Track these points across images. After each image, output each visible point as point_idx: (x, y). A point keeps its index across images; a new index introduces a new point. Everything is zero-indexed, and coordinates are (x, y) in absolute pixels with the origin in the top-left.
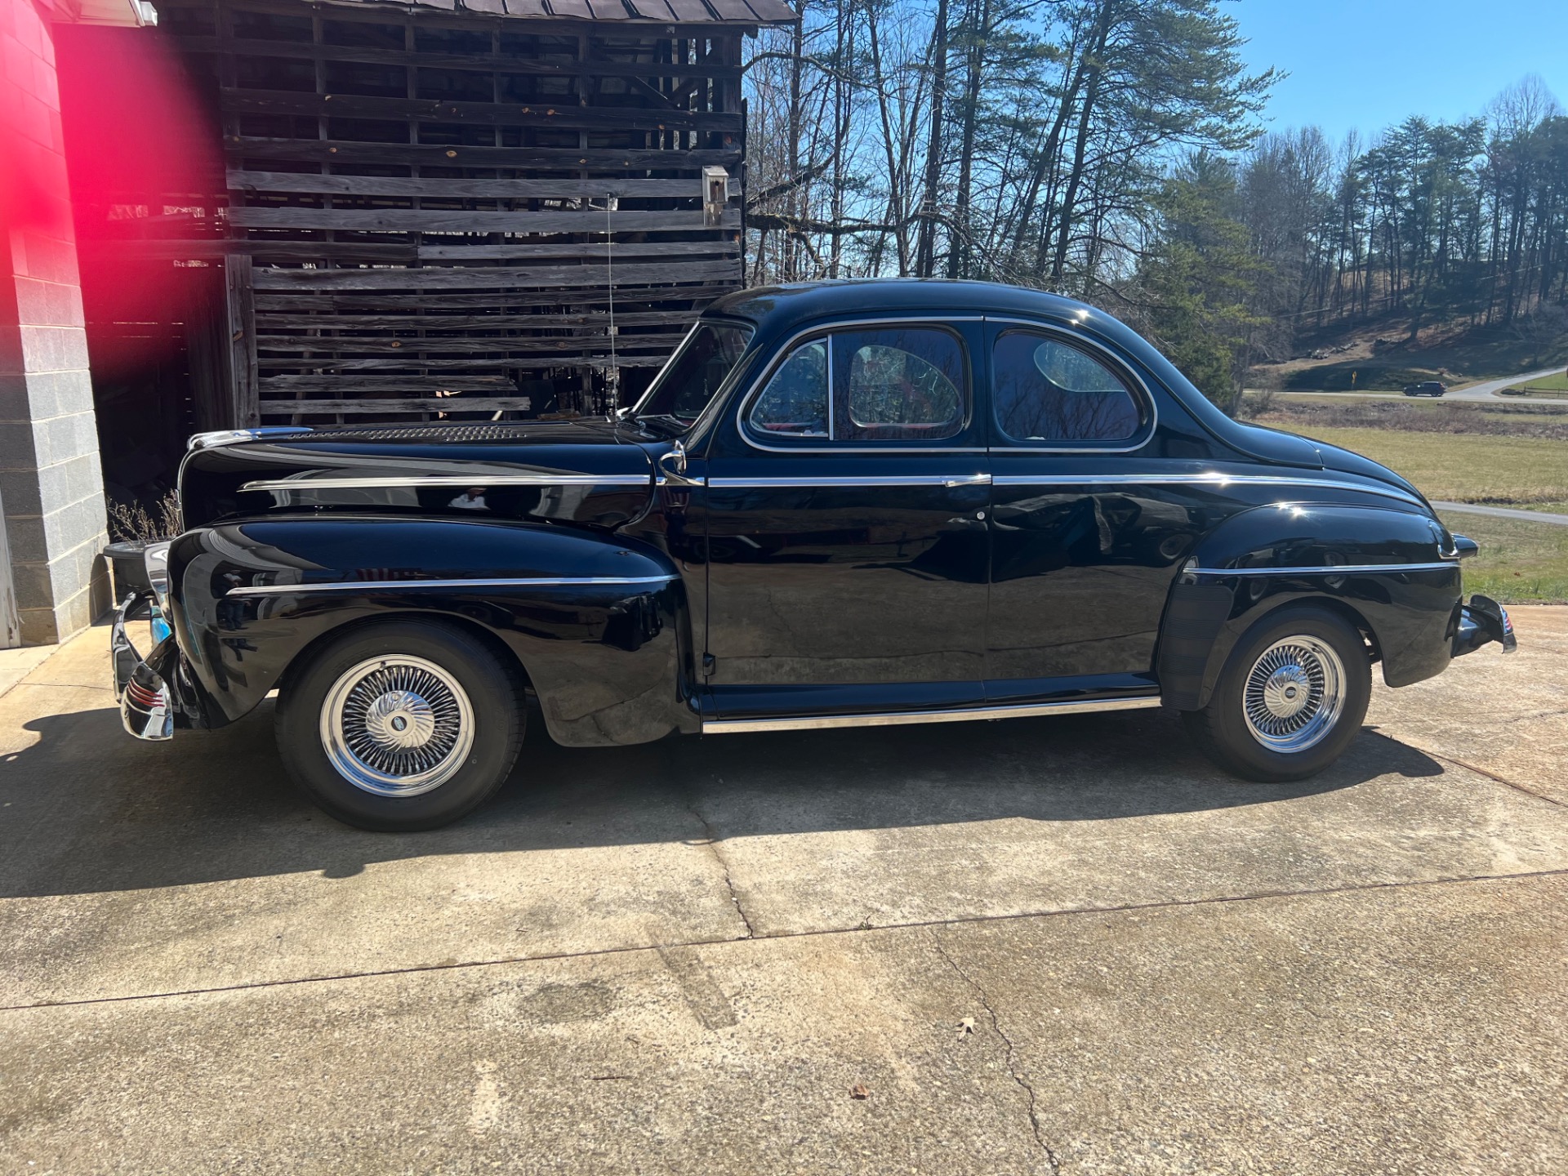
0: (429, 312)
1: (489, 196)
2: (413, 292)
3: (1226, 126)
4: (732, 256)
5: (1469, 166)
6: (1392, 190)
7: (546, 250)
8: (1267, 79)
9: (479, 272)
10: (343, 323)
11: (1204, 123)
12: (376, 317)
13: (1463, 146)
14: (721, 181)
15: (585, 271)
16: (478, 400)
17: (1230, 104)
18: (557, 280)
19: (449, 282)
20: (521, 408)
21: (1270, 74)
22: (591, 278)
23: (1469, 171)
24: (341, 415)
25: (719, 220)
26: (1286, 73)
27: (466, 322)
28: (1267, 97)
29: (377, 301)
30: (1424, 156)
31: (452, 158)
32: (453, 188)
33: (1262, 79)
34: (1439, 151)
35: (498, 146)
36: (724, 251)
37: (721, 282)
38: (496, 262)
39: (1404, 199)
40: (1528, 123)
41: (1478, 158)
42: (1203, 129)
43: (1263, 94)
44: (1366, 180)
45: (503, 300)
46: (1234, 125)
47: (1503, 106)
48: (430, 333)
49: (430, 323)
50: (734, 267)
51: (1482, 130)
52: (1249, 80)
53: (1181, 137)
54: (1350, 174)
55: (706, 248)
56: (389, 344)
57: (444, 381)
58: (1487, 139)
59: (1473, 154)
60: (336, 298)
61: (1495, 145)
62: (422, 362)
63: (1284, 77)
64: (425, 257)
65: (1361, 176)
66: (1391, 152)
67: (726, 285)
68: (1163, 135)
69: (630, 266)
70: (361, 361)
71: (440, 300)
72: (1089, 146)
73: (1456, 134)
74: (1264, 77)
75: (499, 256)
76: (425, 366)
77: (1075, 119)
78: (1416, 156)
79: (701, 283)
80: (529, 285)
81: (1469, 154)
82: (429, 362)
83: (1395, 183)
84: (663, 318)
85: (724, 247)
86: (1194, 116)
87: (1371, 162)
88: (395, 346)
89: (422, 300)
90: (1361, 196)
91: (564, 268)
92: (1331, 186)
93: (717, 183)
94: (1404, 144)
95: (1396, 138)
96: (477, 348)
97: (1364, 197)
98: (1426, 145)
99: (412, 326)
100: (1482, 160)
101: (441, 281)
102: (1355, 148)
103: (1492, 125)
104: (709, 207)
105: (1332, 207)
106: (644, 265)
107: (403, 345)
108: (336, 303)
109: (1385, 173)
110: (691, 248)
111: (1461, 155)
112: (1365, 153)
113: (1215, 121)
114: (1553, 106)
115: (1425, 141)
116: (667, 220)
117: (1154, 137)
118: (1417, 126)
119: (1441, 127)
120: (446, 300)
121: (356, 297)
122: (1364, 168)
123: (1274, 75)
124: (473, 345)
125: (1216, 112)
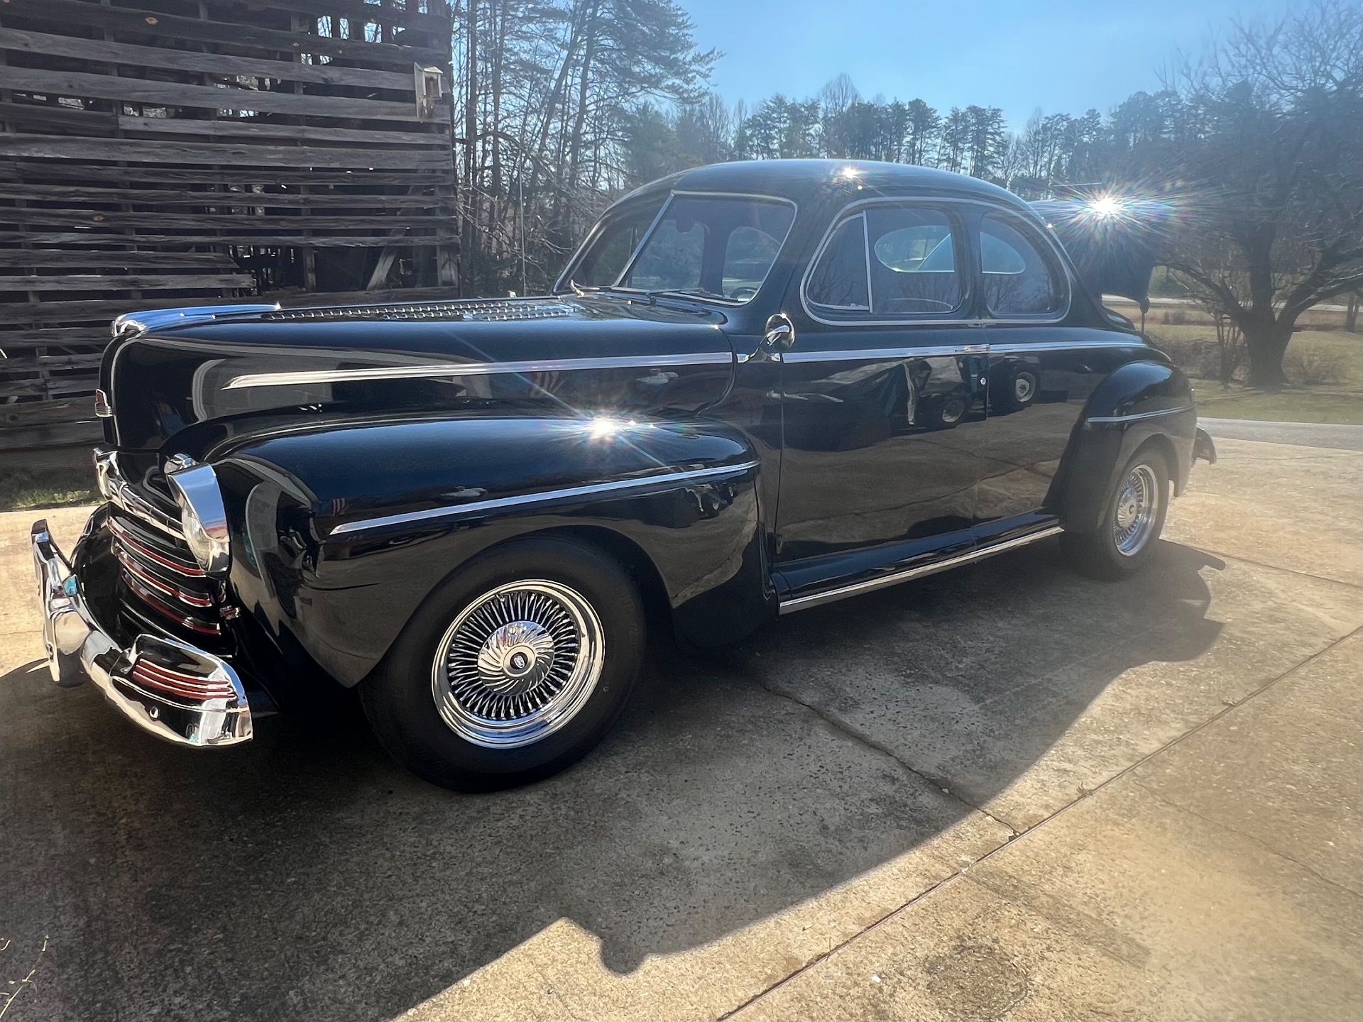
0: (134, 185)
1: (197, 69)
2: (115, 163)
3: (685, 86)
4: (443, 147)
5: (812, 132)
6: (767, 143)
7: (261, 129)
8: (711, 56)
9: (189, 147)
10: (32, 192)
11: (670, 83)
12: (72, 189)
13: (807, 118)
14: (435, 77)
15: (303, 152)
16: (196, 277)
17: (686, 72)
18: (276, 160)
19: (158, 155)
20: (244, 285)
21: (712, 52)
22: (310, 160)
23: (811, 135)
24: (35, 292)
25: (431, 114)
26: (723, 53)
27: (179, 197)
28: (712, 68)
29: (73, 171)
30: (785, 122)
31: (153, 25)
32: (155, 57)
33: (708, 55)
34: (794, 120)
35: (203, 17)
36: (437, 142)
37: (434, 171)
38: (206, 138)
39: (775, 150)
40: (843, 106)
41: (817, 126)
42: (667, 87)
43: (709, 66)
44: (752, 135)
45: (218, 177)
46: (691, 87)
47: (828, 94)
48: (137, 208)
49: (138, 197)
50: (446, 158)
51: (817, 108)
52: (699, 55)
53: (655, 91)
54: (741, 132)
55: (419, 138)
56: (90, 218)
57: (157, 258)
58: (821, 115)
59: (813, 123)
60: (21, 165)
61: (825, 119)
62: (130, 238)
63: (722, 56)
64: (128, 127)
65: (748, 132)
66: (767, 117)
67: (439, 174)
68: (642, 88)
69: (349, 150)
70: (57, 234)
71: (148, 174)
72: (588, 93)
73: (803, 109)
74: (709, 54)
75: (212, 132)
76: (133, 241)
77: (579, 70)
78: (780, 122)
79: (415, 171)
80: (247, 163)
81: (811, 123)
82: (138, 238)
83: (768, 138)
84: (382, 202)
85: (437, 139)
86: (662, 76)
87: (753, 123)
88: (98, 219)
89: (126, 173)
90: (749, 146)
91: (282, 148)
92: (730, 138)
93: (432, 79)
94: (773, 113)
95: (768, 107)
96: (192, 225)
97: (751, 147)
98: (786, 115)
99: (116, 200)
100: (818, 127)
101: (148, 153)
102: (743, 113)
103: (823, 105)
104: (422, 100)
105: (732, 152)
106: (361, 151)
107: (106, 219)
108: (18, 170)
109: (763, 131)
110: (406, 138)
111: (807, 123)
112: (749, 116)
113: (677, 82)
114: (856, 96)
115: (785, 112)
116: (383, 110)
117: (634, 90)
118: (780, 101)
119: (794, 104)
120: (154, 174)
121: (46, 166)
122: (750, 127)
123: (716, 53)
124: (188, 221)
125: (677, 74)
